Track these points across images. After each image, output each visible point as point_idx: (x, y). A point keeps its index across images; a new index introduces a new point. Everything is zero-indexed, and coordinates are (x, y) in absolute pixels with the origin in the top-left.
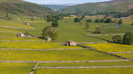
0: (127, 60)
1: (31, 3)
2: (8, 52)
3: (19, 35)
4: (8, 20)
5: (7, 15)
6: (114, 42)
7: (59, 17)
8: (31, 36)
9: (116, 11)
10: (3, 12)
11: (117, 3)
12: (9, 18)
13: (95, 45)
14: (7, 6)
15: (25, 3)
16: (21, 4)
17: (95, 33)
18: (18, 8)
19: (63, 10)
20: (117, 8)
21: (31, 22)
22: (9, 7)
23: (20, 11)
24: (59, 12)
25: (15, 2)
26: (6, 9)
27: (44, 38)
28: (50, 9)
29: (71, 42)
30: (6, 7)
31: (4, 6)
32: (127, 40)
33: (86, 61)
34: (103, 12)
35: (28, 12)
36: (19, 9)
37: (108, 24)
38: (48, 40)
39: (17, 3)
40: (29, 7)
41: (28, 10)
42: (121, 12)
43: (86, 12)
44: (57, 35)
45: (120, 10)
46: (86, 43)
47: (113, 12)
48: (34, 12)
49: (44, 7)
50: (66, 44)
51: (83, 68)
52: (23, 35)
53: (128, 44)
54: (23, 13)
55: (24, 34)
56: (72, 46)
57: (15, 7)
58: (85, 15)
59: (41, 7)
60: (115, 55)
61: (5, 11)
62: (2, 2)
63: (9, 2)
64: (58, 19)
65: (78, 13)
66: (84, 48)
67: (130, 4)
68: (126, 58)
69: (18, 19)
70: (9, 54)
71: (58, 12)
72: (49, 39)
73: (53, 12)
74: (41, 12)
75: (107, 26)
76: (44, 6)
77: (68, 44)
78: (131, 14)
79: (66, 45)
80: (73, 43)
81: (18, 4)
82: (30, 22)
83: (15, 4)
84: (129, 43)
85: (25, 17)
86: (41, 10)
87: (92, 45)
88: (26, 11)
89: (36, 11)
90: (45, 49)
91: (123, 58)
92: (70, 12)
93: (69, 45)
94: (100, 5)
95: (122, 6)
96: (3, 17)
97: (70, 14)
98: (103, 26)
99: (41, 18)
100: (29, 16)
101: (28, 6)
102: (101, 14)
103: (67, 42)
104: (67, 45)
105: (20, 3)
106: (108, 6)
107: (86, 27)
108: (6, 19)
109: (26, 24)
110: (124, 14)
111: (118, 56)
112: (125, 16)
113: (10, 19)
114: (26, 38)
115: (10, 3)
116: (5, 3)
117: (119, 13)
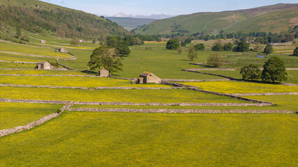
0: (261, 105)
1: (73, 11)
2: (10, 90)
3: (39, 66)
4: (20, 43)
5: (19, 34)
6: (243, 80)
7: (134, 40)
8: (65, 69)
9: (262, 30)
10: (11, 27)
11: (266, 13)
12: (22, 39)
13: (201, 84)
14: (18, 14)
15: (59, 9)
16: (52, 11)
17: (207, 66)
18: (44, 20)
19: (145, 28)
20: (264, 24)
21: (71, 47)
22: (22, 16)
23: (47, 27)
24: (135, 31)
25: (38, 7)
26: (17, 20)
27: (93, 72)
28: (115, 24)
29: (148, 77)
30: (17, 17)
31: (12, 14)
32: (271, 73)
33: (174, 104)
34: (235, 32)
35: (66, 28)
36: (47, 22)
37: (240, 53)
38: (101, 76)
39: (41, 9)
40: (68, 18)
41: (65, 25)
42: (273, 33)
43: (196, 33)
44: (121, 65)
45: (272, 28)
46: (182, 80)
47: (256, 32)
48: (79, 30)
49: (102, 19)
50: (139, 80)
51: (162, 113)
52: (47, 66)
53: (274, 83)
54: (55, 30)
55: (52, 64)
56: (150, 83)
57: (37, 18)
58: (193, 37)
59: (95, 19)
60: (238, 98)
61: (14, 24)
62: (9, 6)
63: (25, 7)
64: (131, 45)
65: (178, 34)
66: (176, 88)
67: (293, 16)
68: (261, 102)
69: (42, 41)
70: (14, 91)
71: (133, 31)
72: (104, 73)
73: (122, 31)
74: (96, 30)
75: (237, 56)
76: (103, 17)
77: (142, 79)
78: (296, 36)
79: (138, 82)
80: (154, 79)
81: (45, 12)
82: (68, 47)
83: (37, 11)
84: (275, 81)
85: (59, 39)
86: (95, 27)
87: (194, 83)
88: (60, 26)
89: (83, 27)
90: (91, 88)
91: (254, 102)
92: (161, 33)
93: (145, 82)
94: (227, 18)
95: (275, 19)
96: (9, 37)
97: (159, 36)
98: (229, 57)
99: (94, 42)
100: (67, 36)
101: (66, 16)
102: (229, 36)
103: (141, 76)
104: (141, 82)
105: (49, 10)
106: (244, 19)
107: (189, 56)
108: (15, 42)
109: (60, 50)
110: (280, 36)
111: (244, 99)
112: (282, 41)
113: (24, 40)
114: (54, 72)
115: (27, 8)
116: (15, 8)
117: (270, 34)
